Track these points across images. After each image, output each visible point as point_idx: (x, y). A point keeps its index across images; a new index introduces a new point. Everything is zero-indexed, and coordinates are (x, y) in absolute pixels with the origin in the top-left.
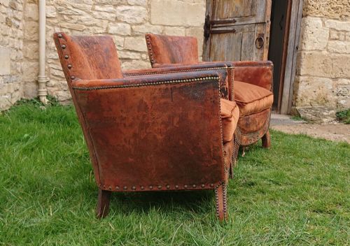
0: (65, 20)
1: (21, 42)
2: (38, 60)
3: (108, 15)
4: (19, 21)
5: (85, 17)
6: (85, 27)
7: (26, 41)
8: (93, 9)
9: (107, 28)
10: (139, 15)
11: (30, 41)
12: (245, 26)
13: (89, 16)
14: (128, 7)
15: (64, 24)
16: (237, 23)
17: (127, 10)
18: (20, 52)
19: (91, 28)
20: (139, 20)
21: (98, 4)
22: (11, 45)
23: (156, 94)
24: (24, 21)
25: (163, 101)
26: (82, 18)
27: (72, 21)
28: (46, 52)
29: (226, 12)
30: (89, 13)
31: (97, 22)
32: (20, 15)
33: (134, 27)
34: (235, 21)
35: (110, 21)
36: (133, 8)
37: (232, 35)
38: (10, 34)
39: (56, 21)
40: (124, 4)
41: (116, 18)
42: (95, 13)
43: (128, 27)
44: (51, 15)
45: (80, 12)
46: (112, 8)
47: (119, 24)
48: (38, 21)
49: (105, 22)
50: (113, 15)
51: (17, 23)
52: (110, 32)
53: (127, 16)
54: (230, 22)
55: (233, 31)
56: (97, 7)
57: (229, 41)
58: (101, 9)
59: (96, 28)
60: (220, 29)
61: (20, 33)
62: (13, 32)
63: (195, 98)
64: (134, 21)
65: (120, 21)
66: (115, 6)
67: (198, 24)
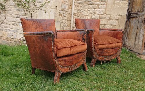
0: (79, 14)
1: (66, 21)
2: (70, 26)
3: (92, 12)
4: (66, 14)
5: (85, 13)
6: (85, 16)
7: (68, 20)
8: (87, 10)
9: (91, 16)
10: (102, 11)
11: (69, 21)
12: (140, 15)
13: (86, 13)
14: (99, 9)
15: (79, 15)
16: (138, 14)
17: (99, 10)
18: (66, 24)
19: (86, 16)
20: (102, 13)
21: (89, 8)
22: (61, 22)
23: (37, 38)
24: (68, 15)
25: (38, 40)
26: (84, 13)
27: (81, 14)
28: (73, 24)
29: (135, 10)
30: (86, 11)
31: (88, 14)
32: (66, 13)
33: (100, 16)
34: (137, 13)
35: (92, 14)
36: (100, 9)
37: (136, 18)
38: (61, 18)
39: (76, 14)
40: (98, 8)
41: (95, 13)
42: (88, 11)
43: (98, 16)
44: (75, 12)
45: (83, 11)
46: (93, 10)
47: (95, 15)
48: (71, 14)
49: (91, 14)
50: (94, 12)
51: (65, 15)
52: (92, 17)
53: (98, 12)
54: (136, 13)
55: (137, 17)
56: (89, 10)
57: (135, 21)
58: (90, 10)
59: (88, 16)
60: (133, 16)
61: (66, 18)
62: (62, 18)
63: (46, 40)
64: (100, 14)
65: (96, 14)
66: (95, 9)
67: (124, 14)
